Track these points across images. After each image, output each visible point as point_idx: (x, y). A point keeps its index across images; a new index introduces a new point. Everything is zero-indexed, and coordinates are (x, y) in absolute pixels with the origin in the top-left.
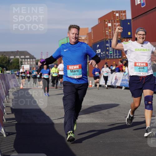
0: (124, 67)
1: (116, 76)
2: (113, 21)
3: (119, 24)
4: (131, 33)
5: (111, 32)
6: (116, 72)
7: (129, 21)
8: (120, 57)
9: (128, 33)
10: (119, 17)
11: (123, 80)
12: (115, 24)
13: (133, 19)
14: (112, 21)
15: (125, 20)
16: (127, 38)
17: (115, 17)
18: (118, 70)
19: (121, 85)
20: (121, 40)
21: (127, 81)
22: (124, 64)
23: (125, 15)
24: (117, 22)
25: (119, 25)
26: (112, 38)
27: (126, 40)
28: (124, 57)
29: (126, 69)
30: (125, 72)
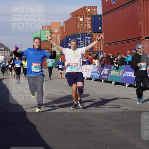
0: (94, 60)
1: (86, 69)
2: (85, 16)
3: (91, 19)
4: (101, 28)
5: (83, 27)
6: (86, 65)
7: (100, 16)
8: (91, 50)
9: (98, 28)
10: (90, 13)
11: (92, 72)
12: (86, 19)
13: (103, 14)
14: (83, 16)
15: (96, 15)
16: (97, 32)
17: (87, 12)
18: (88, 62)
19: (90, 77)
20: (91, 34)
21: (96, 73)
22: (94, 57)
23: (96, 11)
24: (89, 17)
26: (83, 32)
27: (96, 34)
28: (95, 50)
29: (96, 62)
30: (95, 64)
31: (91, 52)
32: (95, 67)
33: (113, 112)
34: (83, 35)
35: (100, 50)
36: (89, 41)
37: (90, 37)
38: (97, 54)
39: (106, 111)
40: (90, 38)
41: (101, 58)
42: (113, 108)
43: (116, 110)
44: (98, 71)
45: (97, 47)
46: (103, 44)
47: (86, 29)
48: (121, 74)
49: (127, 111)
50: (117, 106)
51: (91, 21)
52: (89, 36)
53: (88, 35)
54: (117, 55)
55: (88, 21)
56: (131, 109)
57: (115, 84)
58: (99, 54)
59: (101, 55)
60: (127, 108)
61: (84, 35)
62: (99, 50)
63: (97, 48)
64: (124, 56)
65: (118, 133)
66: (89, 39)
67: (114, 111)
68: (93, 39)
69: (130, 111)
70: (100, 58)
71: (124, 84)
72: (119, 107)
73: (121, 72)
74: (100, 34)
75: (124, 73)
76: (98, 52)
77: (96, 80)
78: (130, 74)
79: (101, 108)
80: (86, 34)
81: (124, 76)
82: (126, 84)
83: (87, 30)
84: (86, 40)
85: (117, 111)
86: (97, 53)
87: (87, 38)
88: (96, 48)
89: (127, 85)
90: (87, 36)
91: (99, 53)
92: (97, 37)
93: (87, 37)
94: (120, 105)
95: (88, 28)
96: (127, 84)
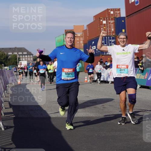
2: (108, 19)
5: (106, 30)
7: (124, 18)
9: (122, 31)
10: (113, 15)
12: (110, 21)
13: (127, 17)
14: (107, 18)
15: (119, 17)
17: (110, 14)
20: (115, 37)
23: (120, 13)
24: (112, 20)
25: (113, 22)
34: (107, 38)
36: (113, 44)
40: (114, 41)
47: (110, 32)
48: (146, 77)
50: (143, 110)
51: (114, 24)
52: (113, 39)
53: (111, 38)
55: (112, 23)
57: (140, 87)
68: (117, 42)
72: (145, 111)
73: (146, 75)
75: (149, 76)
80: (110, 37)
81: (149, 79)
84: (110, 43)
93: (110, 40)
94: (146, 109)
95: (112, 31)
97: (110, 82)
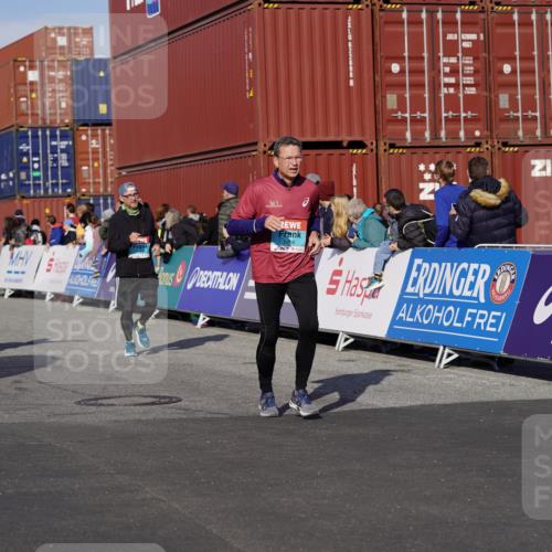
0: (80, 226)
1: (52, 260)
2: (46, 63)
3: (69, 73)
4: (109, 108)
5: (39, 103)
6: (51, 245)
8: (69, 190)
9: (97, 108)
10: (66, 51)
11: (74, 273)
12: (52, 74)
14: (42, 62)
15: (87, 60)
16: (94, 125)
17: (55, 48)
18: (58, 236)
19: (67, 289)
20: (72, 129)
21: (89, 275)
22: (80, 215)
23: (91, 47)
24: (62, 65)
25: (66, 76)
26: (40, 122)
27: (89, 132)
28: (84, 190)
29: (89, 234)
30: (85, 244)
31: (69, 196)
32: (83, 252)
33: (147, 422)
34: (40, 133)
35: (106, 190)
36: (64, 156)
37: (66, 143)
38: (92, 207)
39: (122, 418)
40: (68, 146)
41: (106, 221)
42: (148, 407)
43: (158, 412)
44: (96, 267)
45: (91, 181)
46: (113, 168)
47: (52, 111)
48: (178, 280)
49: (201, 415)
50: (164, 397)
51: (70, 82)
52: (64, 137)
53: (58, 133)
54: (160, 209)
55: (60, 81)
56: (215, 408)
58: (99, 205)
59: (106, 208)
60: (199, 404)
61: (44, 135)
62: (101, 190)
63: (95, 183)
64: (193, 212)
65: (161, 500)
66: (63, 151)
67: (151, 417)
68: (79, 148)
69: (209, 416)
70: (102, 220)
71: (193, 318)
72: (171, 400)
73: (180, 271)
74: (103, 131)
75: (189, 274)
76: (96, 197)
77: (87, 302)
78: (212, 277)
79: (103, 405)
80: (53, 130)
81: (189, 286)
82: (198, 316)
83: (56, 114)
84: (52, 153)
85: (162, 416)
86: (92, 202)
87: (56, 146)
88: (89, 183)
89: (202, 320)
90: (53, 137)
91: (101, 201)
92: (94, 141)
93: (54, 143)
94: (174, 394)
95: (61, 108)
96: (202, 316)
97: (48, 298)
